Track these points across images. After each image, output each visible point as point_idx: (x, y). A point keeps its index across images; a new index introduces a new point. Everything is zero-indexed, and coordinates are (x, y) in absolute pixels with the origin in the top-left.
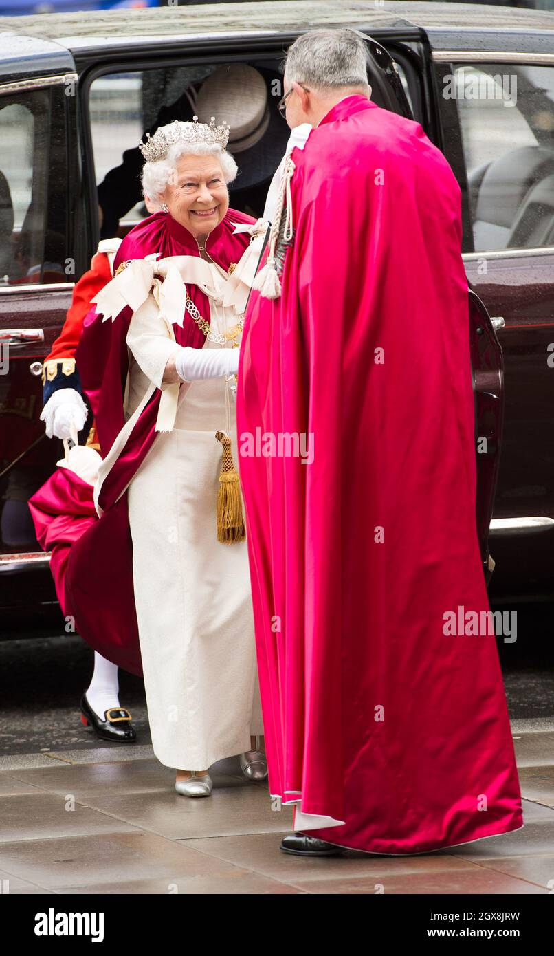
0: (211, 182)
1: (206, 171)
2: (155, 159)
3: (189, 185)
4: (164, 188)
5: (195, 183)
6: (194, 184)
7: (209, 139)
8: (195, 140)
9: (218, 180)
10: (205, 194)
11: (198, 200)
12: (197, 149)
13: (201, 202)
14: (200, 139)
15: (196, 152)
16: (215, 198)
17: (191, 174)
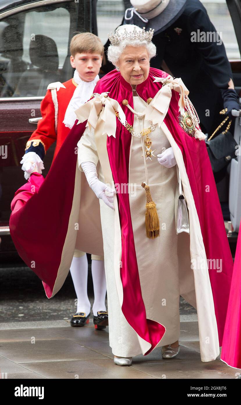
0: (141, 60)
1: (138, 55)
2: (115, 45)
3: (130, 61)
4: (117, 60)
5: (133, 60)
6: (131, 61)
7: (141, 38)
8: (134, 38)
9: (144, 59)
10: (137, 66)
11: (134, 69)
12: (134, 44)
13: (135, 71)
14: (136, 38)
15: (134, 45)
16: (142, 69)
17: (131, 56)
